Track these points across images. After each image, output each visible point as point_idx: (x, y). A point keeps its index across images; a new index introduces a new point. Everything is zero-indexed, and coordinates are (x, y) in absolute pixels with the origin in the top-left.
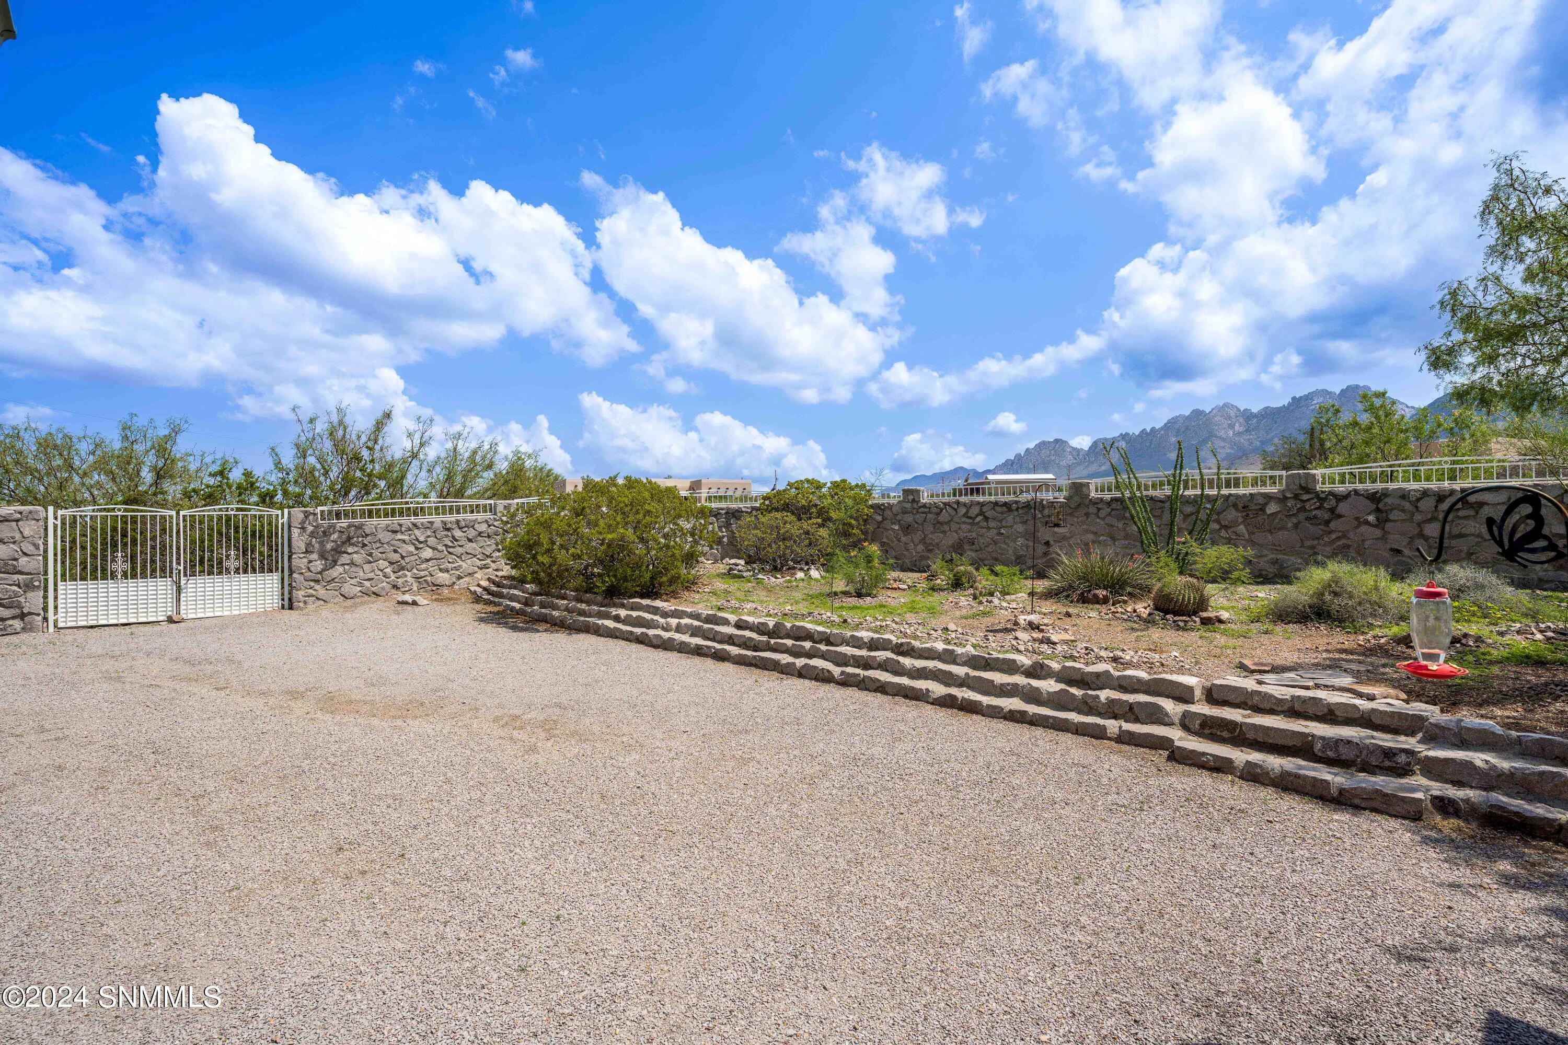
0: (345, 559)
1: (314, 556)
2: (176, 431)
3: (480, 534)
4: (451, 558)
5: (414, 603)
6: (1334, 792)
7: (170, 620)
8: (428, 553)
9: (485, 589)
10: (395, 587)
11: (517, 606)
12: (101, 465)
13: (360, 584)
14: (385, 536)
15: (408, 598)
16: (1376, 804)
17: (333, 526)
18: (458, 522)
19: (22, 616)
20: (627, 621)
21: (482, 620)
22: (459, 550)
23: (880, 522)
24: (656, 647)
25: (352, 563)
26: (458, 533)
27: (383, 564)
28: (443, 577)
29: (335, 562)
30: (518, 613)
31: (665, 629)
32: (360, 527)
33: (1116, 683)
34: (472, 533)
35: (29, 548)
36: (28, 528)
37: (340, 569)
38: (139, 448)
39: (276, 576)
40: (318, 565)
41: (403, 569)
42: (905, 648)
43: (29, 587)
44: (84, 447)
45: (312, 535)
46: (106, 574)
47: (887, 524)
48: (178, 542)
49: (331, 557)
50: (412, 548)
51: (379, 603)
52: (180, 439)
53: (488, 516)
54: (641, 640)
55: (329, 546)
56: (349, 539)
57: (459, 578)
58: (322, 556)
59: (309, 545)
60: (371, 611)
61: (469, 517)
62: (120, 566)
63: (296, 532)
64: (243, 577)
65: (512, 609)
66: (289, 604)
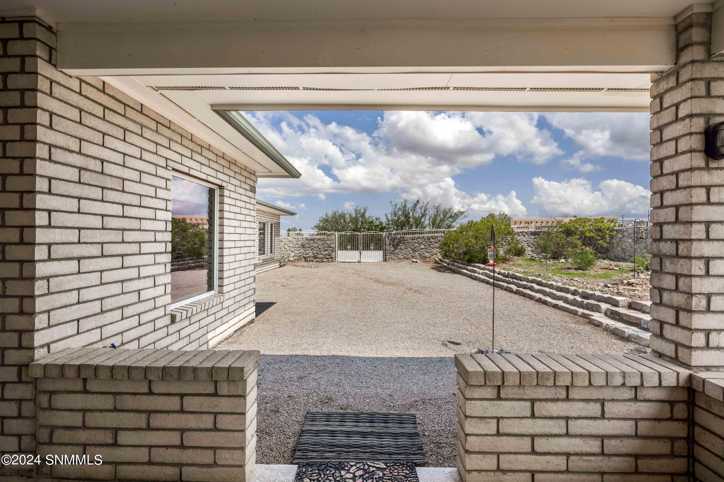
0: (399, 247)
1: (391, 246)
2: (365, 211)
3: (439, 241)
4: (430, 248)
5: (416, 262)
6: (626, 335)
7: (359, 262)
8: (423, 247)
9: (440, 259)
10: (413, 257)
11: (445, 265)
12: (351, 221)
13: (403, 255)
14: (410, 241)
15: (415, 260)
16: (637, 341)
17: (396, 237)
18: (432, 236)
19: (331, 258)
20: (470, 271)
21: (433, 268)
22: (433, 246)
23: (621, 238)
24: (473, 279)
25: (401, 249)
26: (432, 240)
27: (409, 249)
28: (427, 254)
29: (396, 249)
30: (446, 267)
31: (479, 274)
32: (403, 238)
33: (596, 299)
34: (436, 240)
35: (333, 242)
36: (333, 237)
37: (398, 250)
38: (359, 216)
39: (382, 252)
40: (392, 249)
41: (415, 251)
42: (540, 283)
43: (333, 251)
44: (347, 216)
45: (391, 240)
46: (346, 249)
47: (625, 239)
48: (361, 241)
49: (396, 247)
50: (418, 245)
51: (408, 261)
52: (367, 212)
53: (442, 234)
54: (471, 277)
55: (395, 243)
56: (400, 241)
57: (432, 255)
58: (393, 246)
59: (390, 243)
60: (404, 263)
61: (436, 235)
62: (349, 247)
63: (387, 239)
64: (374, 251)
65: (444, 266)
66: (385, 260)
